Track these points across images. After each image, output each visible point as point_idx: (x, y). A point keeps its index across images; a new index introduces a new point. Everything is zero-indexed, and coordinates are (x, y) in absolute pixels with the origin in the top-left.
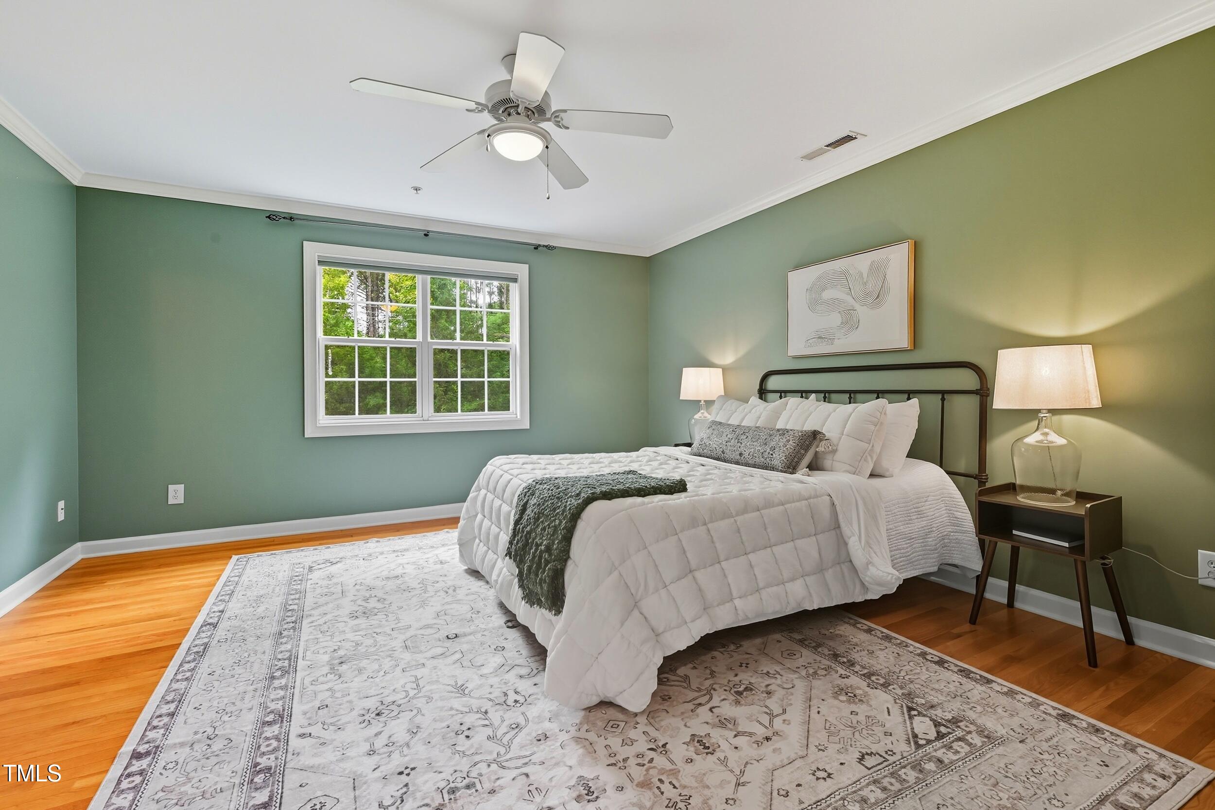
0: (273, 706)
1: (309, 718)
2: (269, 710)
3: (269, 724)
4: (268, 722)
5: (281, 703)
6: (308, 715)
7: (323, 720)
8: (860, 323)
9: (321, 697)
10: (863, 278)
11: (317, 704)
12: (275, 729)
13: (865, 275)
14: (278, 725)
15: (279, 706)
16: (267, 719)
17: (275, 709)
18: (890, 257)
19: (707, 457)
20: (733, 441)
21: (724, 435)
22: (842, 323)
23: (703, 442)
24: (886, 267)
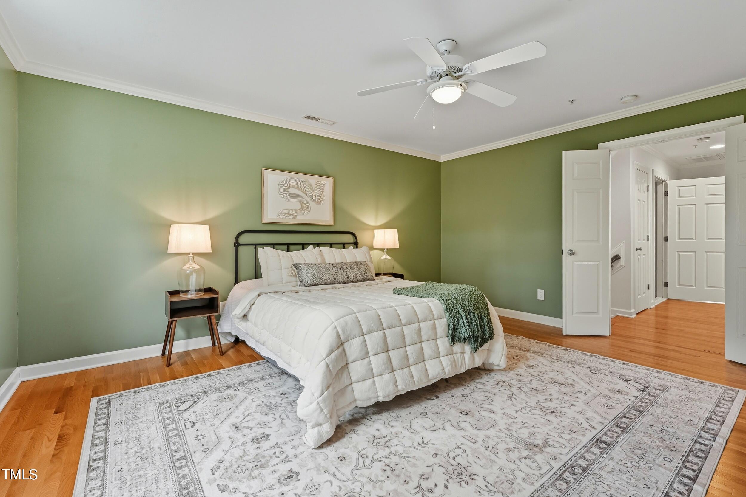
0: (597, 451)
1: (584, 431)
2: (601, 450)
3: (605, 442)
4: (606, 444)
5: (592, 450)
6: (584, 433)
7: (578, 427)
8: (311, 210)
9: (568, 437)
11: (574, 435)
12: (604, 438)
13: (313, 187)
14: (602, 439)
15: (594, 449)
16: (605, 446)
17: (598, 448)
18: (326, 182)
19: (322, 284)
20: (339, 271)
21: (331, 269)
22: (301, 208)
23: (317, 276)
24: (324, 186)
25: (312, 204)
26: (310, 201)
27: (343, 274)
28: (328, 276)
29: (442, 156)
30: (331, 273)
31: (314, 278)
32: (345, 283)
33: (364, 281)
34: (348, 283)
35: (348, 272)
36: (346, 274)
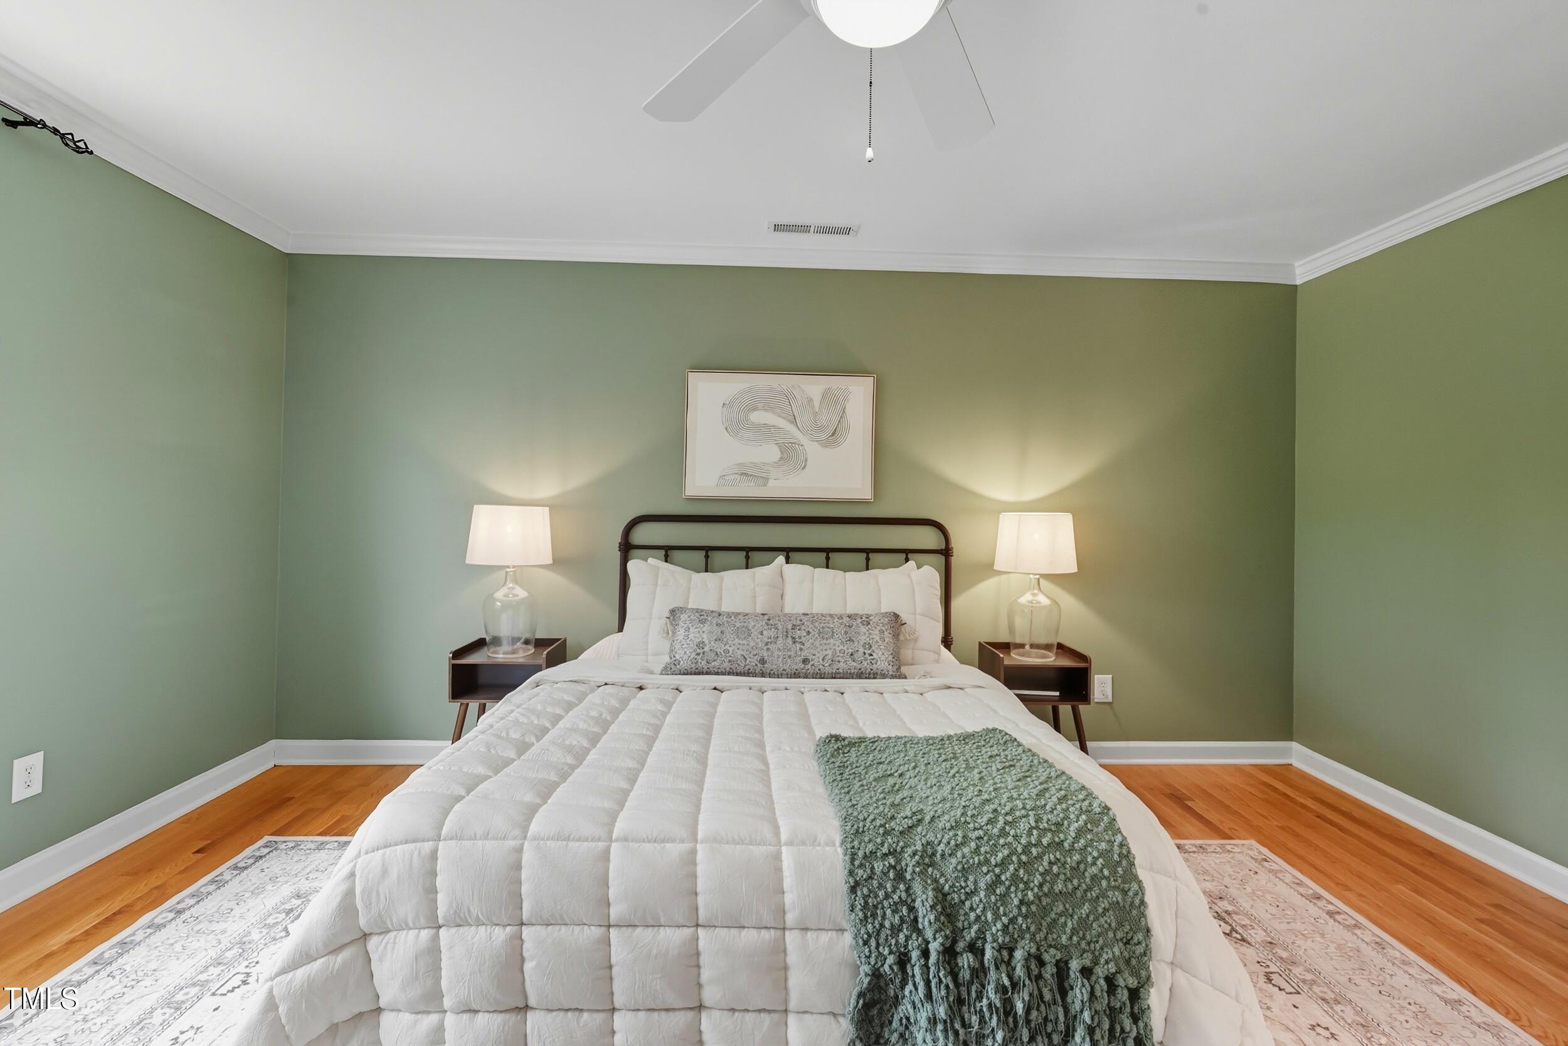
8: (808, 463)
10: (813, 407)
13: (817, 404)
18: (851, 388)
19: (723, 674)
20: (780, 641)
21: (755, 633)
22: (781, 459)
23: (707, 649)
24: (846, 399)
25: (812, 448)
26: (804, 440)
27: (789, 650)
28: (740, 652)
29: (1297, 264)
30: (752, 644)
31: (698, 654)
32: (796, 675)
33: (860, 675)
34: (806, 677)
35: (807, 645)
36: (801, 649)
